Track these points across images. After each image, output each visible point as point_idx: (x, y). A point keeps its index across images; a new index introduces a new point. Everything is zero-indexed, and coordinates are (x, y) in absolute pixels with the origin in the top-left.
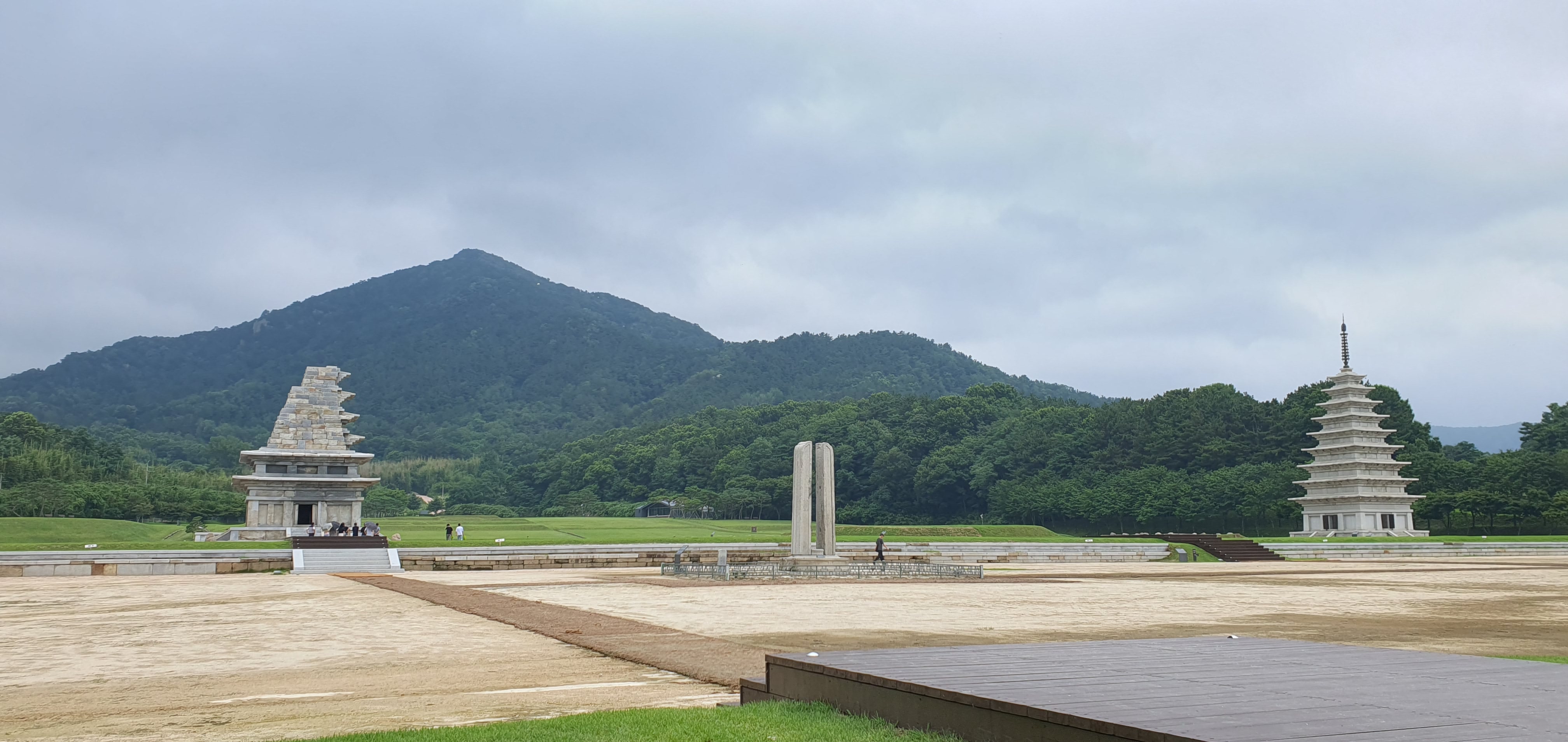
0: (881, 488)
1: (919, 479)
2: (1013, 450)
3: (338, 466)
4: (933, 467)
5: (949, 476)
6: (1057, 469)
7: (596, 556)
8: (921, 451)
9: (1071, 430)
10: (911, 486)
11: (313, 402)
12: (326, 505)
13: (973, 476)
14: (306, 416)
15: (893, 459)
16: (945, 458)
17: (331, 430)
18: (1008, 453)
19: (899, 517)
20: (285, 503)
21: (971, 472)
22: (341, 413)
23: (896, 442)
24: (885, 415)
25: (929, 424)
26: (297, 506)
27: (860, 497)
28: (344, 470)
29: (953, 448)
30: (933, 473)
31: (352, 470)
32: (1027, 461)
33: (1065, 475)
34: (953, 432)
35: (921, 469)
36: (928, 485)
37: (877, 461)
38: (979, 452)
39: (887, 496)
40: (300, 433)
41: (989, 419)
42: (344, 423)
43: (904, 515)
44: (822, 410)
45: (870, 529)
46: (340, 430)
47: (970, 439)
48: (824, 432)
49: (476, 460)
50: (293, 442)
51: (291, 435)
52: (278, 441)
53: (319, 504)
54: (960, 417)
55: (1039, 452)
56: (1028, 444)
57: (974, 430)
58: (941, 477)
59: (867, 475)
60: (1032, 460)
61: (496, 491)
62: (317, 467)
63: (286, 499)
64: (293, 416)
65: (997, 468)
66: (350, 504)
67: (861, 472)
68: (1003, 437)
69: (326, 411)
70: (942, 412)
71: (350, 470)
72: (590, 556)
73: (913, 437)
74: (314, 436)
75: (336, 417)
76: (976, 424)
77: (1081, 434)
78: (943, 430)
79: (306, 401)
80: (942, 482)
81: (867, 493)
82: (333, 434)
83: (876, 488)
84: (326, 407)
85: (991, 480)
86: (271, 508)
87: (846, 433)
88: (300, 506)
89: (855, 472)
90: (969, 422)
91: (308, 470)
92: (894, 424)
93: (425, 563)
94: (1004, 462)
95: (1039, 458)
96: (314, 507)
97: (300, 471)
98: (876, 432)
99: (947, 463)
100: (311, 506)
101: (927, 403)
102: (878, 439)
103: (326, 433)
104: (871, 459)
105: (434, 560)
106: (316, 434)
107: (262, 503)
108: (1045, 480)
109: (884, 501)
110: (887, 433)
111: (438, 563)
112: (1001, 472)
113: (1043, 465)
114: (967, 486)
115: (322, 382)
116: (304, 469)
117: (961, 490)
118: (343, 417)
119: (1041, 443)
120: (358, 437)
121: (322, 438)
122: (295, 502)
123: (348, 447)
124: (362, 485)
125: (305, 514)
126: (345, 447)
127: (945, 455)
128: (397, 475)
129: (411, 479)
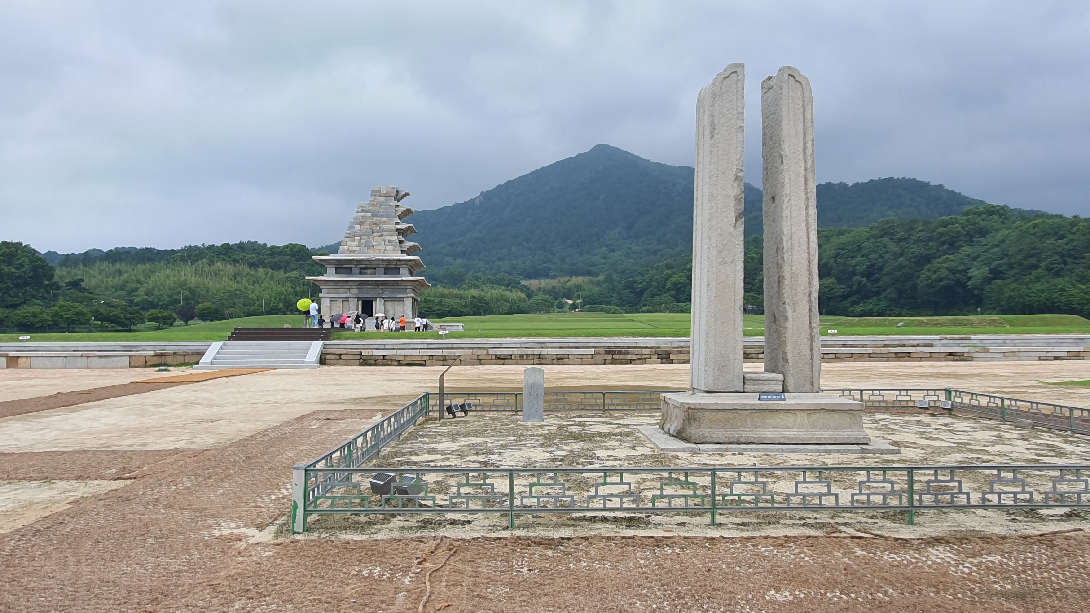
0: (890, 290)
1: (922, 281)
2: (1007, 255)
4: (935, 272)
5: (949, 279)
6: (1049, 269)
8: (924, 260)
9: (1063, 237)
10: (915, 287)
13: (970, 278)
15: (901, 267)
16: (945, 265)
18: (1002, 259)
19: (905, 311)
21: (969, 275)
23: (902, 255)
24: (893, 234)
25: (930, 239)
27: (870, 297)
29: (951, 257)
30: (934, 276)
32: (1021, 264)
33: (1058, 274)
34: (952, 244)
35: (924, 274)
36: (930, 286)
37: (886, 270)
38: (975, 259)
39: (894, 295)
41: (983, 233)
43: (908, 310)
44: (841, 233)
45: (885, 320)
47: (967, 249)
48: (842, 249)
49: (601, 277)
54: (958, 232)
55: (1032, 256)
56: (1021, 250)
57: (970, 242)
58: (942, 280)
59: (877, 280)
60: (1026, 263)
61: (612, 296)
65: (992, 271)
67: (873, 278)
68: (997, 246)
70: (941, 229)
73: (916, 250)
76: (972, 237)
77: (1072, 240)
78: (943, 243)
80: (942, 283)
81: (877, 294)
83: (885, 290)
85: (988, 281)
87: (860, 248)
89: (868, 278)
90: (966, 236)
92: (900, 240)
94: (999, 266)
95: (1033, 261)
98: (885, 246)
99: (946, 268)
101: (929, 223)
102: (887, 252)
104: (881, 268)
108: (1038, 279)
109: (892, 300)
110: (893, 247)
112: (996, 274)
113: (1036, 267)
114: (964, 285)
117: (959, 290)
119: (1034, 249)
123: (403, 252)
124: (411, 283)
125: (367, 309)
126: (400, 252)
127: (945, 261)
128: (554, 288)
129: (562, 290)
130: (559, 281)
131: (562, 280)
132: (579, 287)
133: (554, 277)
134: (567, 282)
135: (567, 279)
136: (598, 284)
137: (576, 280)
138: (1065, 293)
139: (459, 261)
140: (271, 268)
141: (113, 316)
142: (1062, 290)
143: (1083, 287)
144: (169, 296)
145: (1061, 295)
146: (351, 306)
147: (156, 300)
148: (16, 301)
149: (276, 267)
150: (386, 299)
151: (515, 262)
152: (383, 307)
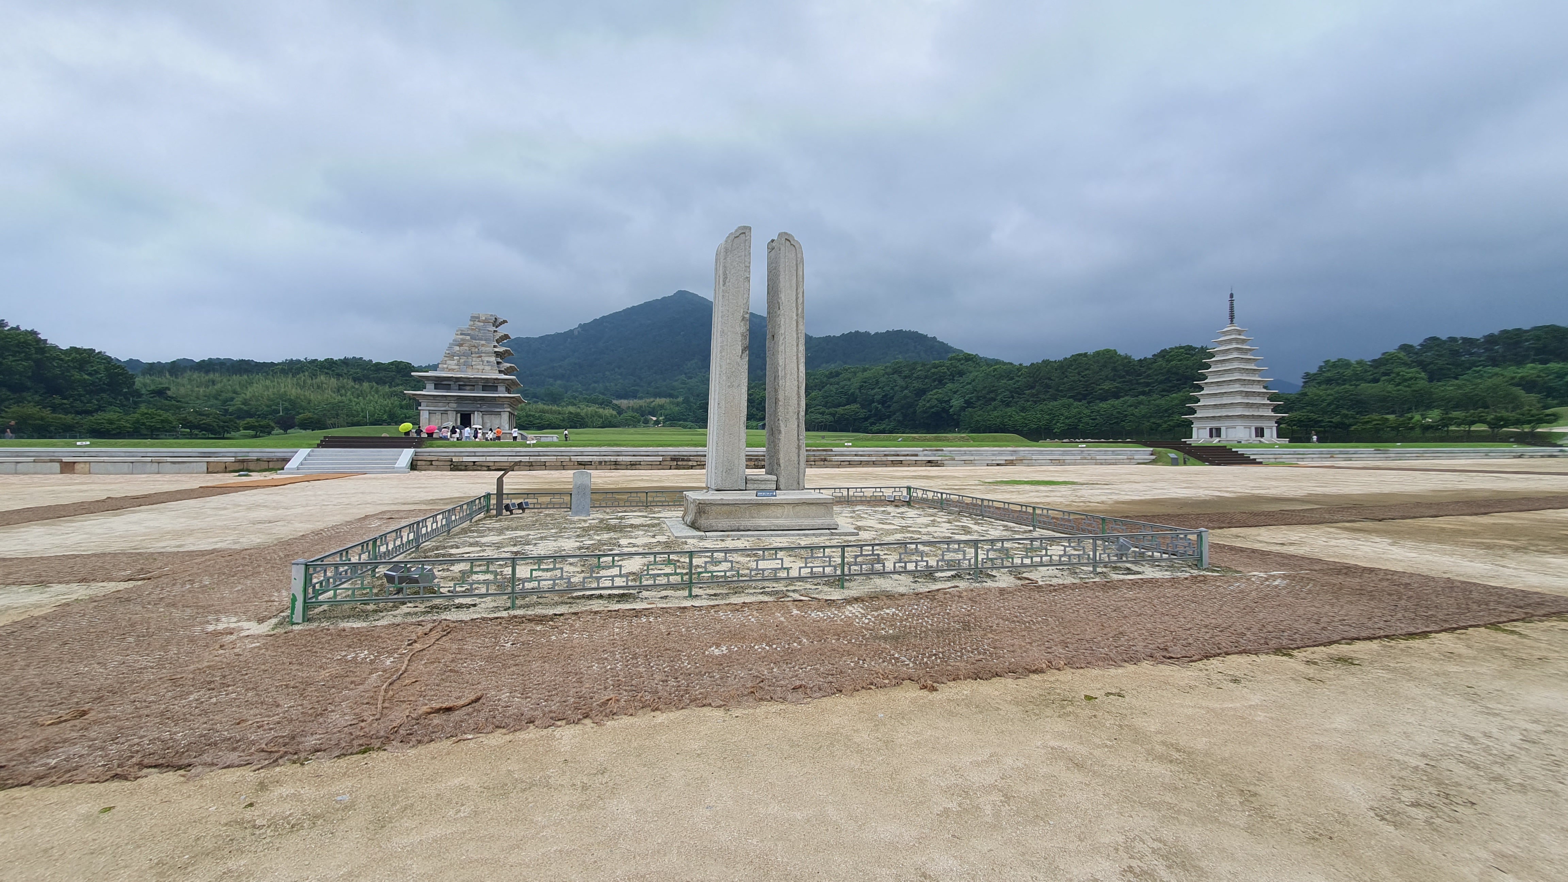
0: (898, 414)
1: (919, 408)
2: (976, 390)
3: (490, 385)
4: (928, 401)
5: (937, 407)
6: (1002, 401)
7: (620, 459)
8: (921, 393)
9: (1012, 379)
10: (915, 412)
11: (473, 338)
12: (481, 414)
13: (952, 406)
14: (467, 348)
15: (906, 397)
16: (936, 397)
17: (486, 359)
18: (973, 393)
19: (908, 430)
20: (449, 412)
21: (951, 404)
22: (495, 347)
23: (906, 388)
24: (900, 372)
25: (926, 377)
26: (459, 415)
27: (885, 419)
28: (494, 388)
29: (940, 391)
30: (928, 405)
31: (502, 388)
32: (985, 398)
33: (1008, 405)
34: (940, 381)
35: (921, 403)
36: (925, 412)
37: (895, 399)
38: (955, 393)
39: (900, 418)
40: (462, 361)
41: (961, 374)
42: (497, 354)
43: (910, 429)
44: (865, 370)
45: (890, 436)
46: (493, 359)
47: (950, 385)
48: (865, 382)
49: (680, 399)
50: (456, 367)
51: (455, 362)
52: (445, 366)
53: (476, 413)
54: (945, 373)
55: (992, 392)
56: (986, 387)
57: (952, 380)
58: (933, 407)
59: (889, 406)
60: (988, 396)
61: (688, 415)
62: (474, 386)
63: (449, 409)
64: (457, 348)
65: (966, 402)
66: (499, 413)
67: (886, 405)
68: (970, 384)
69: (483, 345)
70: (933, 370)
71: (499, 388)
72: (613, 459)
73: (917, 385)
74: (473, 363)
75: (490, 349)
76: (954, 377)
77: (1018, 381)
78: (934, 381)
79: (468, 338)
80: (933, 410)
81: (889, 417)
82: (487, 362)
83: (895, 414)
84: (483, 342)
85: (963, 409)
86: (438, 416)
87: (877, 382)
88: (461, 414)
89: (883, 405)
90: (950, 375)
91: (468, 388)
92: (906, 377)
93: (441, 463)
94: (971, 398)
95: (992, 395)
96: (472, 415)
97: (460, 388)
98: (895, 381)
99: (936, 399)
100: (470, 415)
101: (925, 365)
102: (896, 386)
103: (483, 361)
104: (892, 398)
105: (452, 461)
106: (475, 361)
107: (430, 413)
108: (995, 409)
109: (899, 421)
110: (901, 382)
111: (455, 464)
112: (969, 404)
113: (995, 400)
114: (947, 412)
115: (482, 324)
116: (464, 387)
117: (944, 415)
118: (496, 350)
119: (994, 387)
120: (508, 365)
121: (479, 365)
122: (457, 412)
123: (500, 372)
124: (508, 400)
125: (466, 421)
126: (497, 372)
127: (935, 394)
128: (641, 407)
129: (647, 408)
130: (645, 402)
131: (648, 400)
132: (662, 407)
133: (641, 398)
134: (652, 402)
135: (652, 400)
136: (678, 404)
137: (659, 401)
138: (1012, 419)
139: (559, 382)
140: (377, 383)
141: (204, 424)
142: (1010, 416)
143: (1023, 414)
144: (268, 406)
145: (1010, 420)
146: (450, 419)
147: (253, 410)
148: (89, 407)
149: (381, 382)
150: (484, 413)
151: (607, 384)
152: (481, 419)
